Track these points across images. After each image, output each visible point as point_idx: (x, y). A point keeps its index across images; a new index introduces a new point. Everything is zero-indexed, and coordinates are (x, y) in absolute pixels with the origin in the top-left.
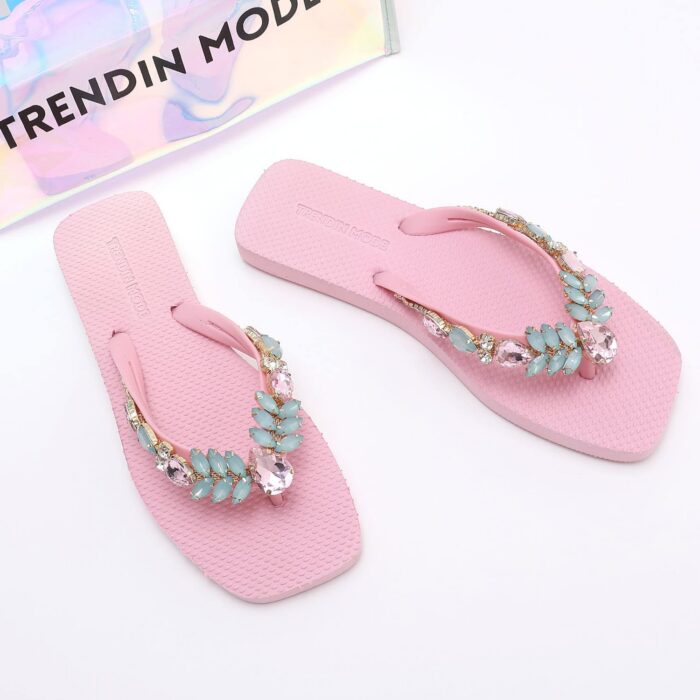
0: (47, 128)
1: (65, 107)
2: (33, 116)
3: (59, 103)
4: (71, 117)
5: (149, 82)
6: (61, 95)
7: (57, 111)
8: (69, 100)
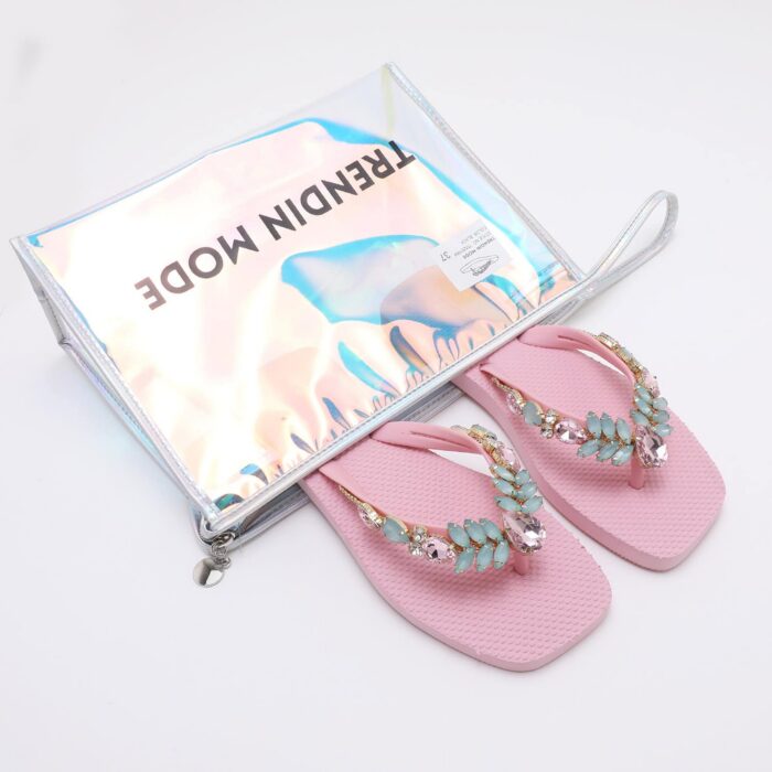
0: (366, 158)
1: (357, 177)
2: (382, 169)
3: (363, 181)
4: (349, 168)
5: (289, 203)
6: (363, 187)
7: (362, 174)
8: (356, 184)
